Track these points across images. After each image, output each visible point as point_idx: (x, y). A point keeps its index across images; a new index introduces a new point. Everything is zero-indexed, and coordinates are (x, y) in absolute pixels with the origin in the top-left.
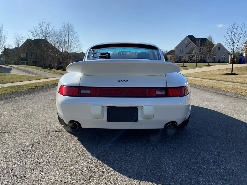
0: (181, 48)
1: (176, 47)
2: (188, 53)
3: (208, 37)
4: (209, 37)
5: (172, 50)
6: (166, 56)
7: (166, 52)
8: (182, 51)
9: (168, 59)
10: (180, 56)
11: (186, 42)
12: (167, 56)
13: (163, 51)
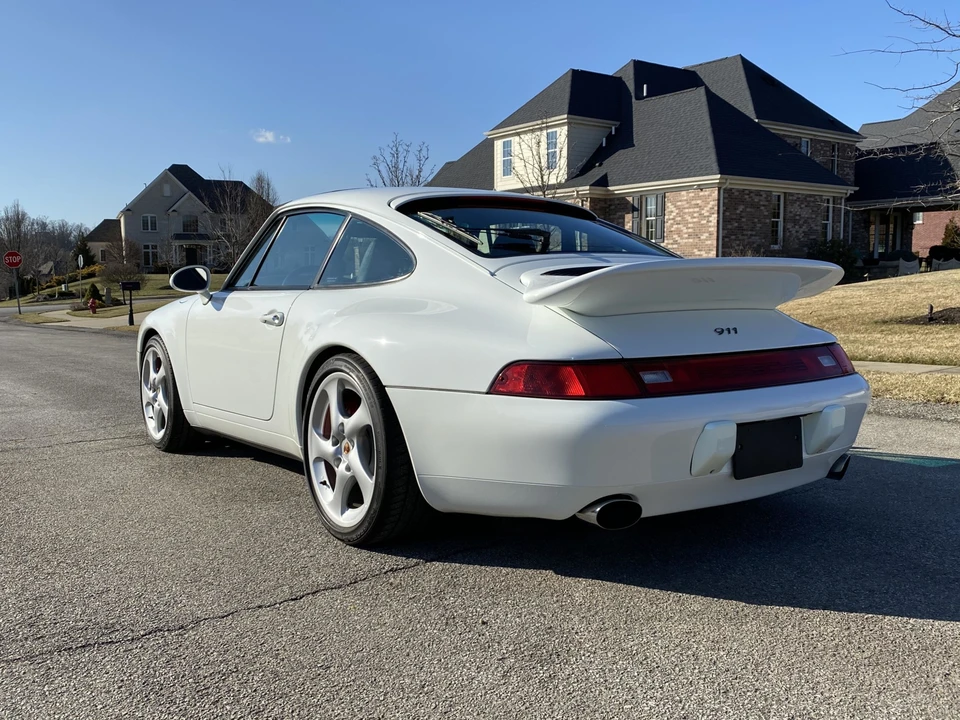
0: (149, 215)
1: (128, 210)
2: (178, 237)
3: (255, 176)
4: (260, 180)
5: (106, 222)
6: (86, 246)
7: (60, 227)
8: (154, 227)
9: (93, 257)
10: (147, 247)
11: (167, 190)
12: (90, 244)
13: (48, 222)
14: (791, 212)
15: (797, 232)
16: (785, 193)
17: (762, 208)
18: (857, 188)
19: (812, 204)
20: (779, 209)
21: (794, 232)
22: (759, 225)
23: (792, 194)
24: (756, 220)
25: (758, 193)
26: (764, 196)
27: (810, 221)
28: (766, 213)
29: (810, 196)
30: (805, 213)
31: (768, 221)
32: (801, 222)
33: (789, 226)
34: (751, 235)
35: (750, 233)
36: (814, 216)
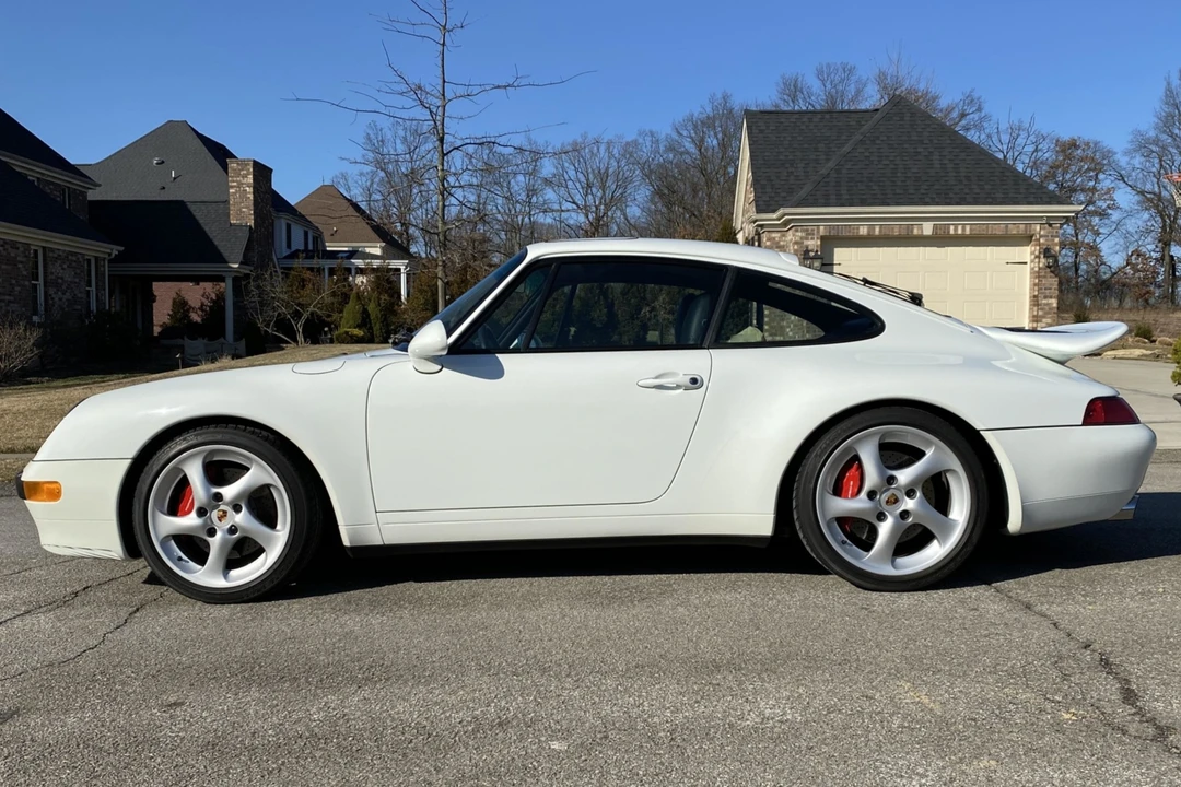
14: (52, 273)
15: (60, 299)
16: (44, 248)
17: (20, 265)
18: (122, 249)
19: (74, 264)
20: (37, 268)
21: (56, 299)
22: (18, 289)
23: (52, 250)
24: (14, 282)
25: (14, 245)
26: (21, 249)
27: (73, 286)
28: (25, 273)
29: (72, 254)
30: (68, 276)
31: (27, 283)
32: (64, 287)
33: (51, 291)
34: (9, 301)
35: (7, 298)
36: (77, 280)
